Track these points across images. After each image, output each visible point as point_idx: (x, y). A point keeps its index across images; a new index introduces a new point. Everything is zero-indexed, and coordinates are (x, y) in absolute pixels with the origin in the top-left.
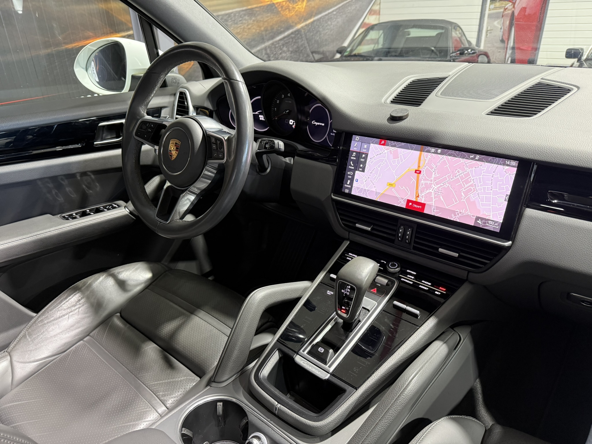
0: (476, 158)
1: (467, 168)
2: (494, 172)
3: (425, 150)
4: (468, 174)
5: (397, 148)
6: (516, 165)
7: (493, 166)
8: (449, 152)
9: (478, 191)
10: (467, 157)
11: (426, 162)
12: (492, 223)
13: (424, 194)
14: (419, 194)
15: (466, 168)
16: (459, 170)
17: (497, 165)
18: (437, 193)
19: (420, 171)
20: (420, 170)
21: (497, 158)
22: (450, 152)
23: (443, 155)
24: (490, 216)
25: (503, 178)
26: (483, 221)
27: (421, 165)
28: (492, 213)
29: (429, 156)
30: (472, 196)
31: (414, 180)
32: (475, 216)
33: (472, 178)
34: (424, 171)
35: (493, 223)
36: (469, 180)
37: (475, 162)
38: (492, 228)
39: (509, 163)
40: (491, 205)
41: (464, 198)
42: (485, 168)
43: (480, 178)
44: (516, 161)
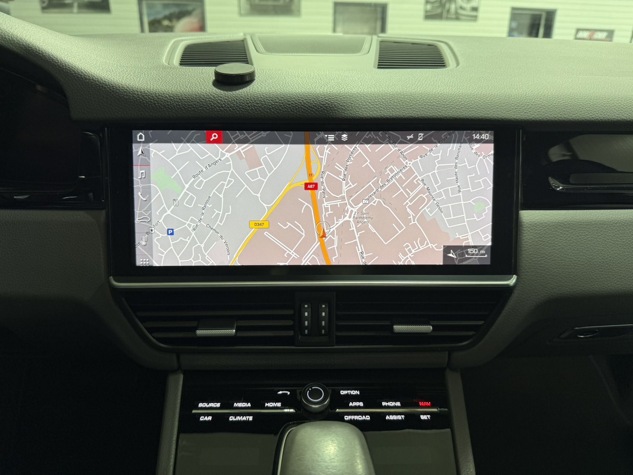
0: (419, 139)
1: (407, 161)
2: (456, 158)
3: (316, 140)
4: (411, 172)
5: (252, 146)
6: (490, 139)
7: (453, 147)
8: (365, 136)
9: (436, 200)
10: (401, 139)
11: (324, 163)
12: (474, 252)
13: (334, 228)
14: (326, 231)
15: (404, 161)
16: (392, 166)
17: (459, 145)
18: (360, 220)
19: (316, 185)
20: (315, 182)
21: (456, 132)
22: (367, 136)
23: (353, 143)
24: (467, 239)
25: (474, 166)
26: (459, 252)
27: (313, 172)
28: (470, 234)
29: (325, 151)
30: (427, 211)
31: (306, 204)
32: (442, 246)
33: (419, 177)
34: (324, 182)
35: (476, 250)
36: (416, 183)
37: (417, 146)
38: (476, 259)
39: (478, 138)
40: (466, 220)
41: (414, 218)
42: (440, 154)
43: (434, 175)
44: (490, 131)
